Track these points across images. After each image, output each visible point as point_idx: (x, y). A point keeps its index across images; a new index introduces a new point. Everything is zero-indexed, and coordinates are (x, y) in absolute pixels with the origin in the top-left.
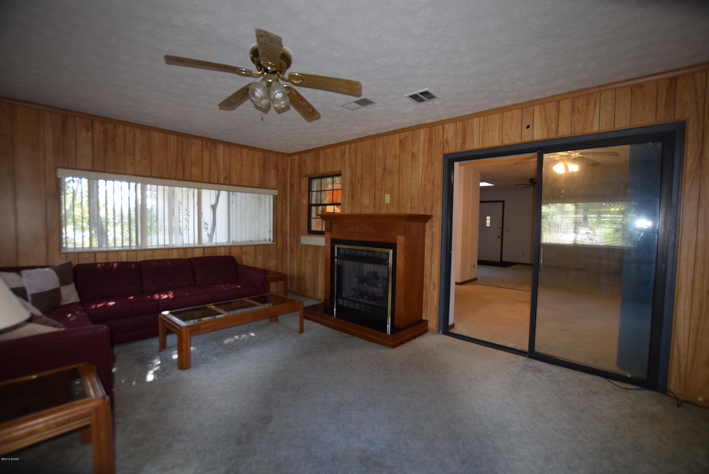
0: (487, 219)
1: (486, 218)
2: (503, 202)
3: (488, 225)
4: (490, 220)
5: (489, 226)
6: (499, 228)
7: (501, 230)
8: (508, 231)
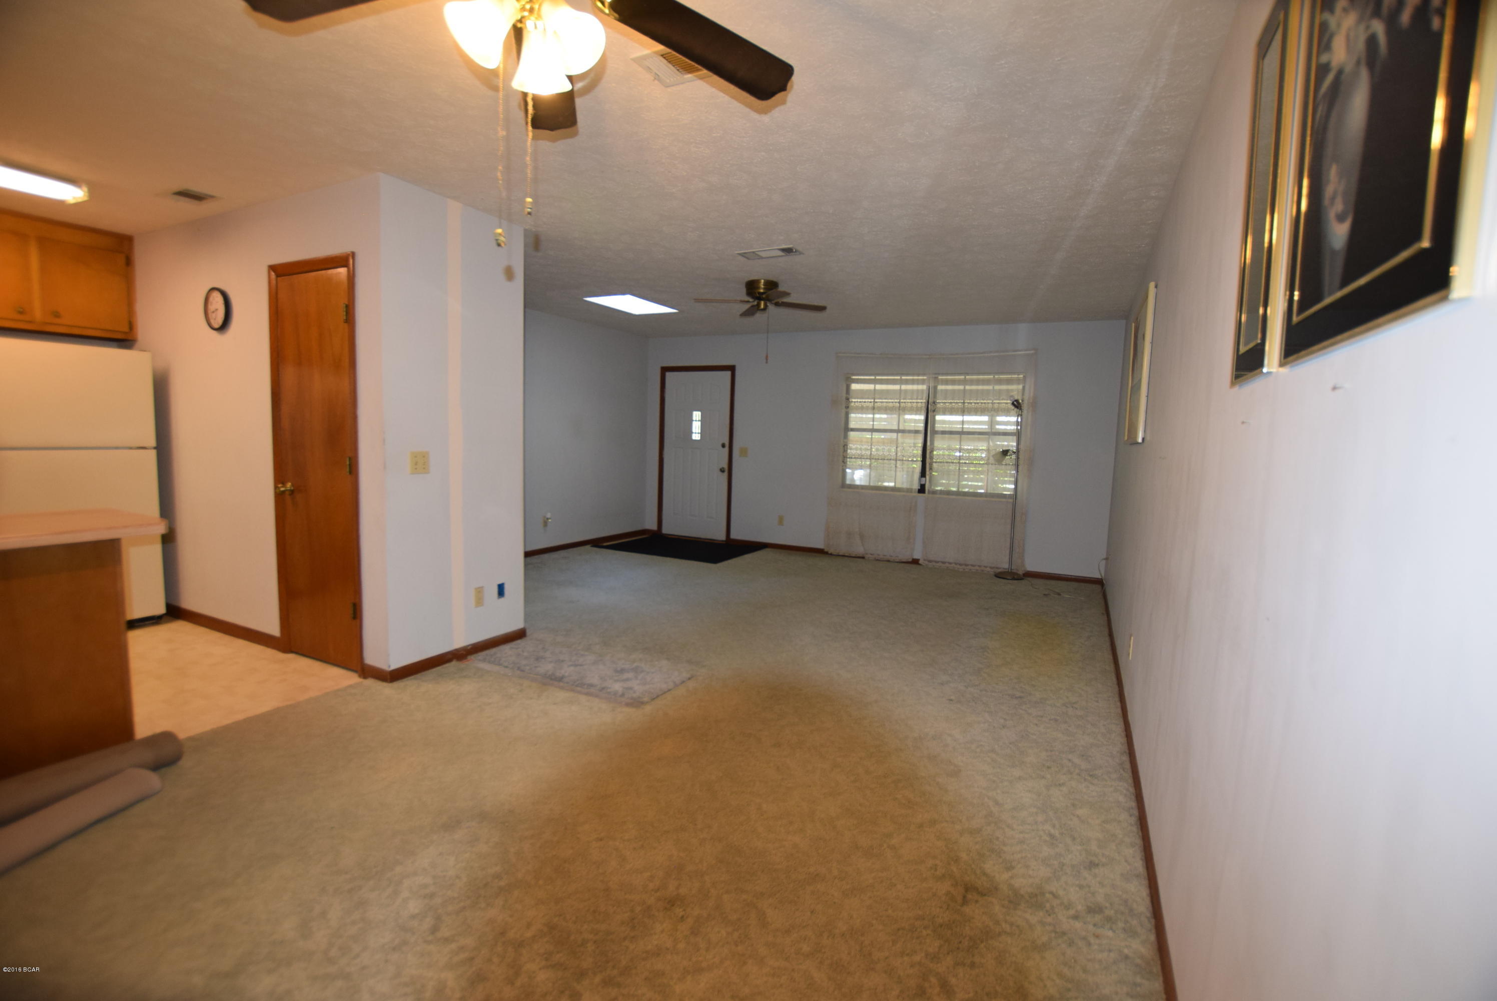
0: (694, 418)
1: (691, 416)
2: (732, 369)
3: (696, 437)
4: (700, 422)
5: (699, 438)
6: (723, 446)
7: (727, 449)
8: (744, 452)
